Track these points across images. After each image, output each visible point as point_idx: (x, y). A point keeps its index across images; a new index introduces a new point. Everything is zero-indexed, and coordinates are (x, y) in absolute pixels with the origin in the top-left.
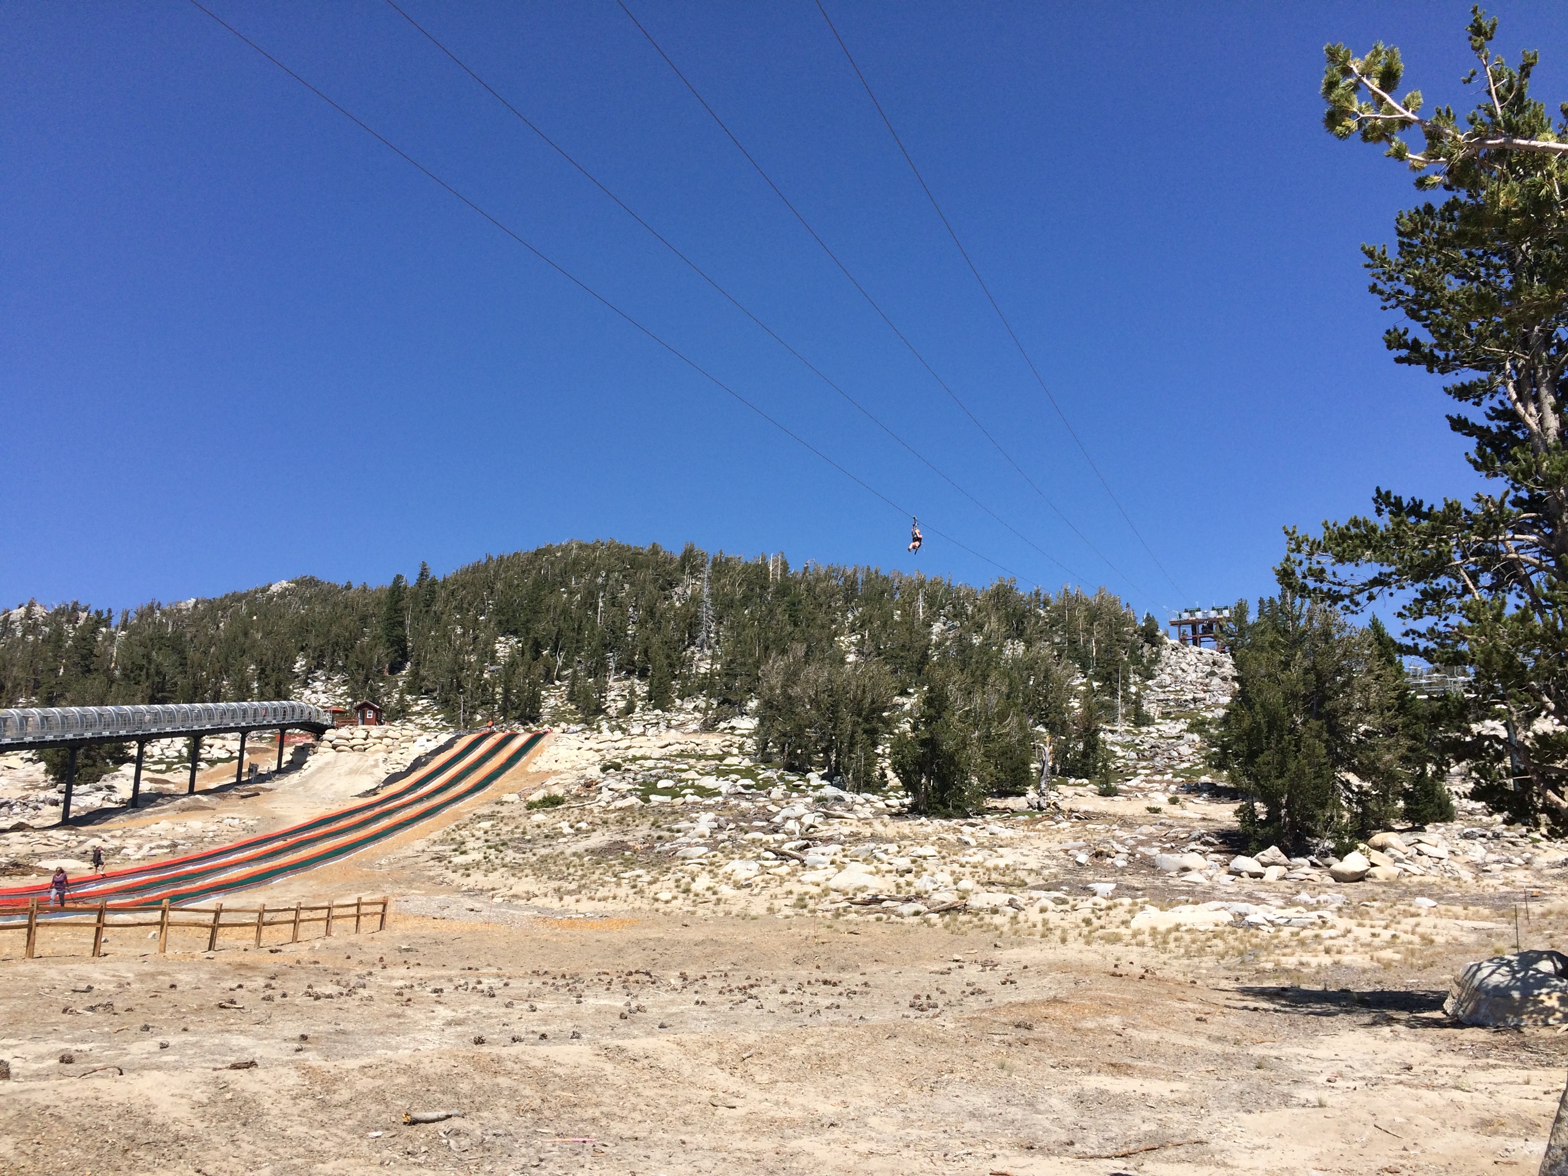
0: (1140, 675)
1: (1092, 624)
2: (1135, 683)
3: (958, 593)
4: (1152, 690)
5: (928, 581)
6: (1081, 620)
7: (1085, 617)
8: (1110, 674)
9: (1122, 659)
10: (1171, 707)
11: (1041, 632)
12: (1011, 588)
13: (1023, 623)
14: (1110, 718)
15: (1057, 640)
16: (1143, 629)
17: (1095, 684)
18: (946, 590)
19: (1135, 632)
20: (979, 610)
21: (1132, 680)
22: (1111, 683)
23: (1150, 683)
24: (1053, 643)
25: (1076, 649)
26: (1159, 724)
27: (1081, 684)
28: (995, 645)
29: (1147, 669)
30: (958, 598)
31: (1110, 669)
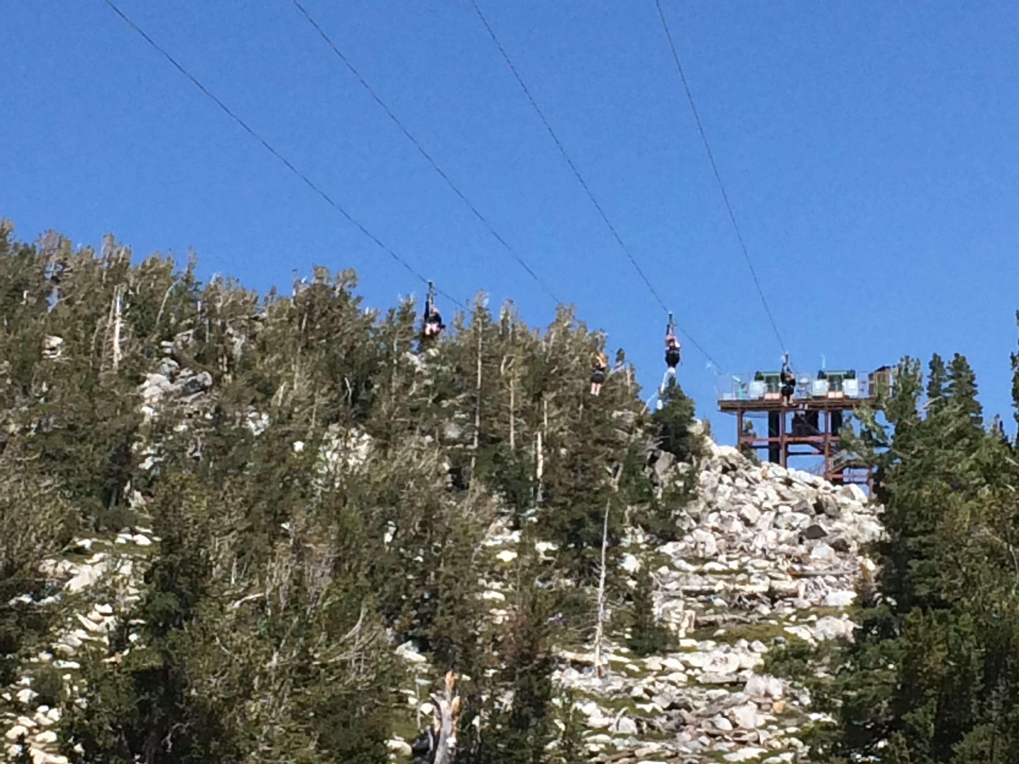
0: (647, 529)
1: (538, 397)
2: (635, 549)
3: (210, 301)
4: (672, 567)
5: (135, 265)
6: (513, 387)
7: (523, 378)
8: (579, 523)
9: (608, 488)
10: (719, 610)
11: (414, 411)
12: (344, 296)
13: (369, 386)
14: (574, 632)
15: (452, 432)
16: (658, 417)
17: (542, 546)
18: (180, 292)
19: (640, 423)
20: (262, 347)
21: (626, 542)
22: (580, 545)
23: (669, 548)
24: (443, 441)
25: (497, 459)
26: (688, 650)
27: (510, 546)
28: (301, 436)
29: (664, 514)
30: (212, 313)
31: (579, 511)
